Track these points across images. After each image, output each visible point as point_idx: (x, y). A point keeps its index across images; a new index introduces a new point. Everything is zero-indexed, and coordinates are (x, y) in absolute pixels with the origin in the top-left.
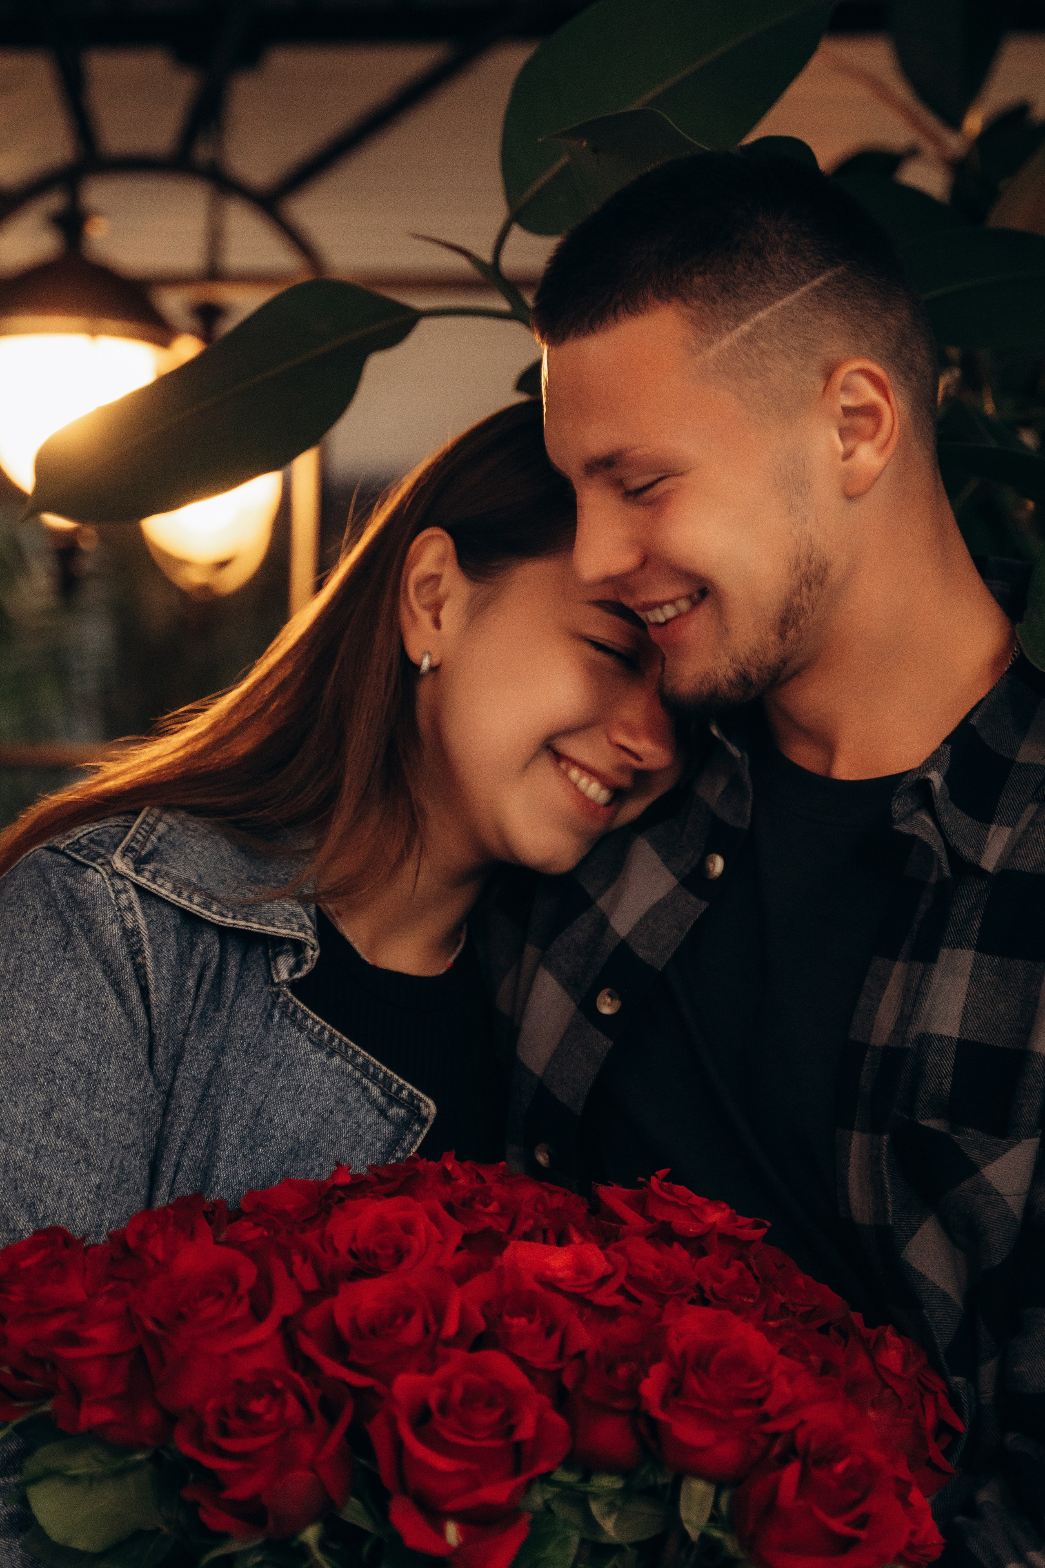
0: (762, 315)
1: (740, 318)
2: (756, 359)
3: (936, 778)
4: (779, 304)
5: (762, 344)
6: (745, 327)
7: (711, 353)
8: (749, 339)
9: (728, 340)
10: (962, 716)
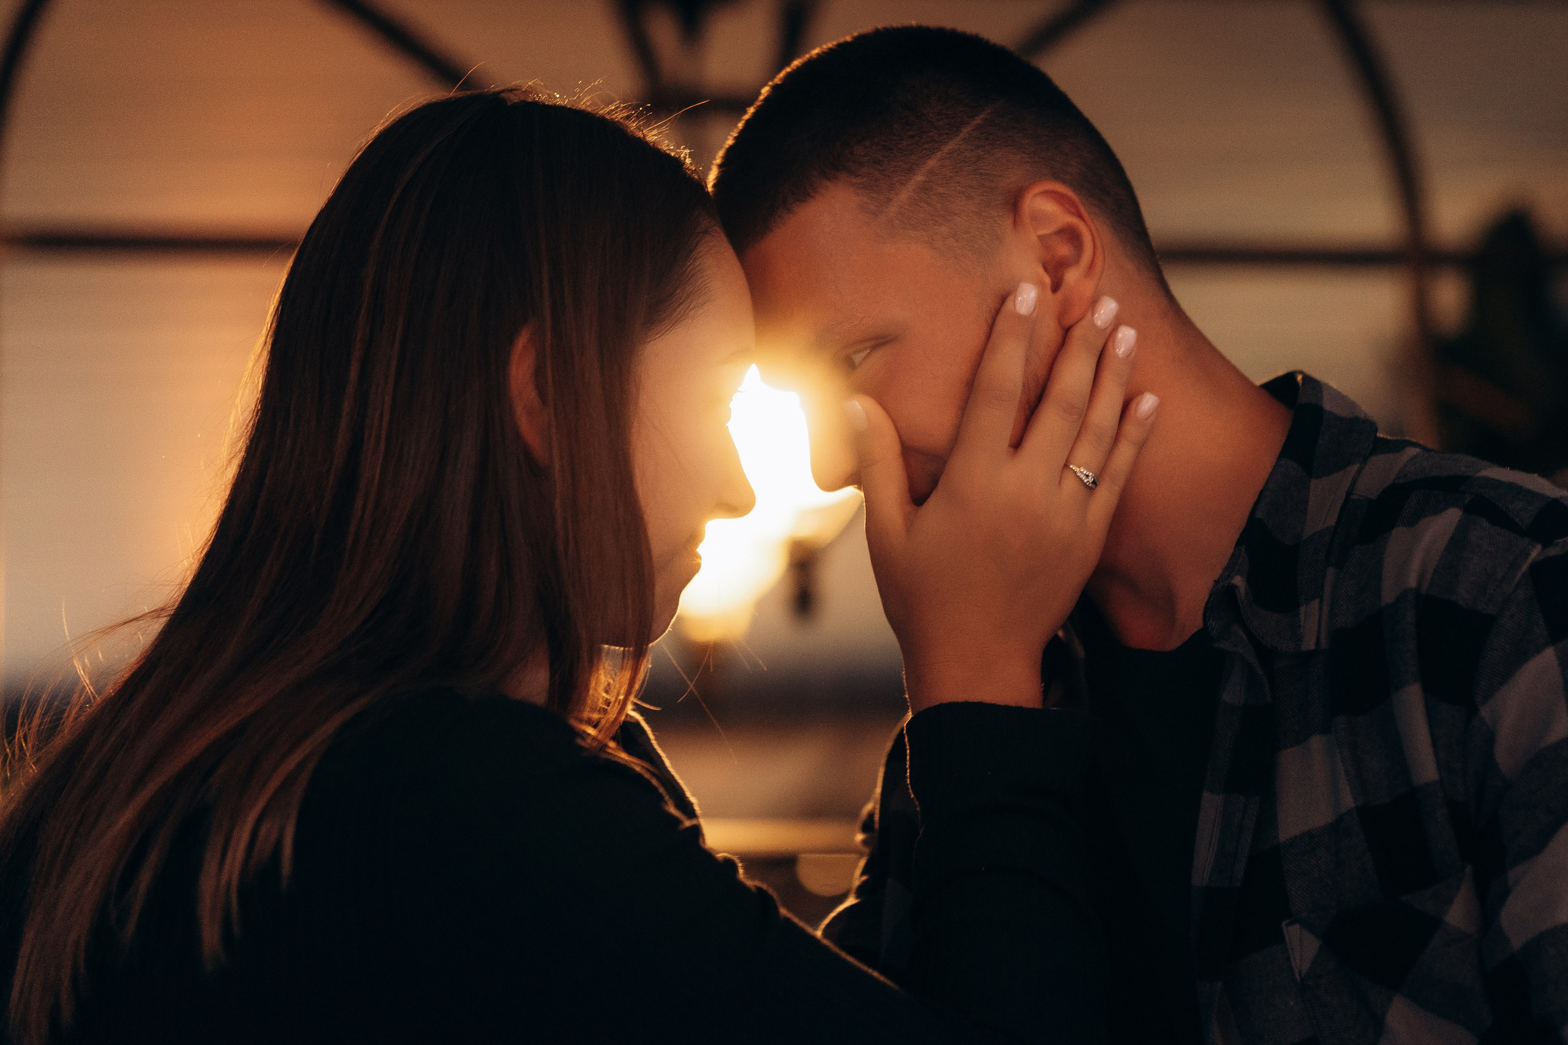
0: (932, 163)
1: (910, 171)
2: (938, 206)
3: (1238, 581)
4: (947, 148)
5: (941, 190)
6: (920, 178)
7: (892, 210)
8: (925, 188)
9: (904, 195)
10: (1247, 513)
